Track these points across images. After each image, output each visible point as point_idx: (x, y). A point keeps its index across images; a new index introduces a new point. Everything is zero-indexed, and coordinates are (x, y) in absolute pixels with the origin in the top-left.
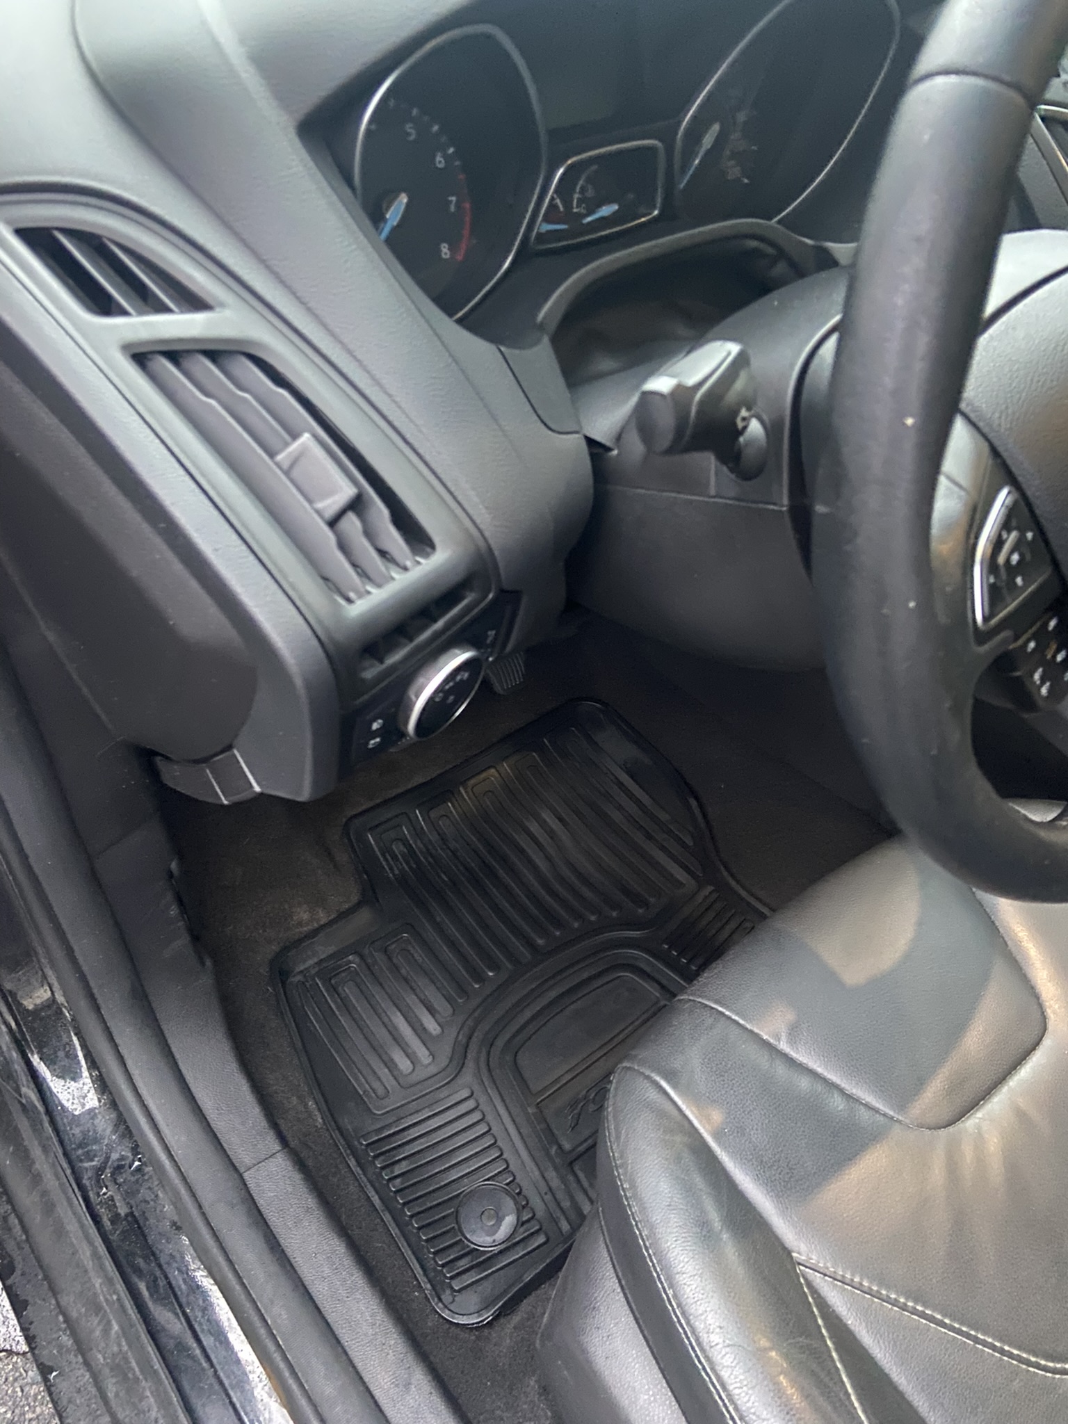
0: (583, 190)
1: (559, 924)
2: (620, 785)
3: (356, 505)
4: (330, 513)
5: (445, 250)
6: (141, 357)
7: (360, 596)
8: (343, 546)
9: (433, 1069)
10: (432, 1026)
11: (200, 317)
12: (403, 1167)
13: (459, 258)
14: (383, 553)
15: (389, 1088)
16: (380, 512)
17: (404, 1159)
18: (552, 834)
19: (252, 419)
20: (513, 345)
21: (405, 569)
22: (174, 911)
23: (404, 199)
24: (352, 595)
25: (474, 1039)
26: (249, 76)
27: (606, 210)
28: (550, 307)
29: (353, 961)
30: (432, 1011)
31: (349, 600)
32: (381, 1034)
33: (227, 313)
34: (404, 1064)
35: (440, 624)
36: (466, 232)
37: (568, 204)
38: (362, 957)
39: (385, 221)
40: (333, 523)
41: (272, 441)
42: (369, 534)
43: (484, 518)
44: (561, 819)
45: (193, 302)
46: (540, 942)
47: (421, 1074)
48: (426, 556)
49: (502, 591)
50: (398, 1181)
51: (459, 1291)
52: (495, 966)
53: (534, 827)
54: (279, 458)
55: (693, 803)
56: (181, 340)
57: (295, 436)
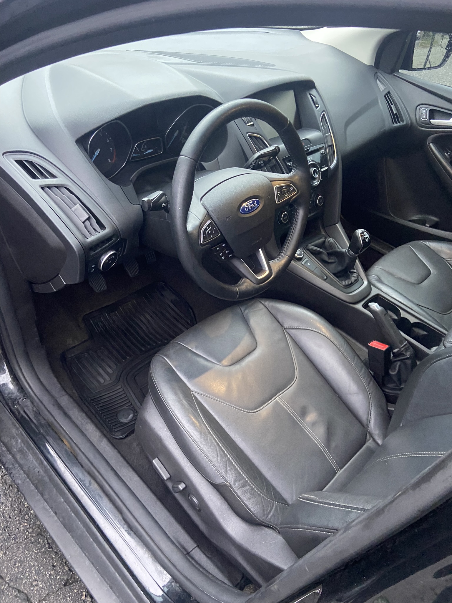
0: (144, 146)
1: (150, 344)
2: (170, 306)
3: (88, 219)
4: (83, 221)
5: (109, 160)
6: (43, 188)
7: (89, 237)
8: (86, 227)
9: (110, 382)
10: (110, 371)
11: (55, 179)
12: (101, 405)
13: (113, 162)
14: (94, 229)
15: (97, 386)
16: (94, 221)
17: (102, 403)
18: (148, 320)
19: (66, 201)
20: (123, 186)
21: (99, 232)
22: (35, 329)
23: (99, 150)
24: (88, 237)
25: (123, 374)
26: (65, 131)
27: (150, 151)
28: (133, 176)
29: (86, 355)
30: (110, 367)
31: (87, 238)
32: (95, 374)
33: (60, 179)
34: (102, 381)
35: (107, 244)
36: (115, 156)
37: (140, 150)
38: (89, 354)
39: (95, 154)
40: (83, 223)
41: (71, 206)
42: (91, 225)
43: (117, 222)
44: (151, 317)
45: (54, 176)
46: (143, 349)
47: (107, 383)
48: (104, 230)
49: (121, 239)
50: (100, 408)
51: (117, 431)
52: (130, 356)
53: (143, 319)
54: (72, 209)
55: (191, 311)
56: (51, 184)
57: (75, 205)
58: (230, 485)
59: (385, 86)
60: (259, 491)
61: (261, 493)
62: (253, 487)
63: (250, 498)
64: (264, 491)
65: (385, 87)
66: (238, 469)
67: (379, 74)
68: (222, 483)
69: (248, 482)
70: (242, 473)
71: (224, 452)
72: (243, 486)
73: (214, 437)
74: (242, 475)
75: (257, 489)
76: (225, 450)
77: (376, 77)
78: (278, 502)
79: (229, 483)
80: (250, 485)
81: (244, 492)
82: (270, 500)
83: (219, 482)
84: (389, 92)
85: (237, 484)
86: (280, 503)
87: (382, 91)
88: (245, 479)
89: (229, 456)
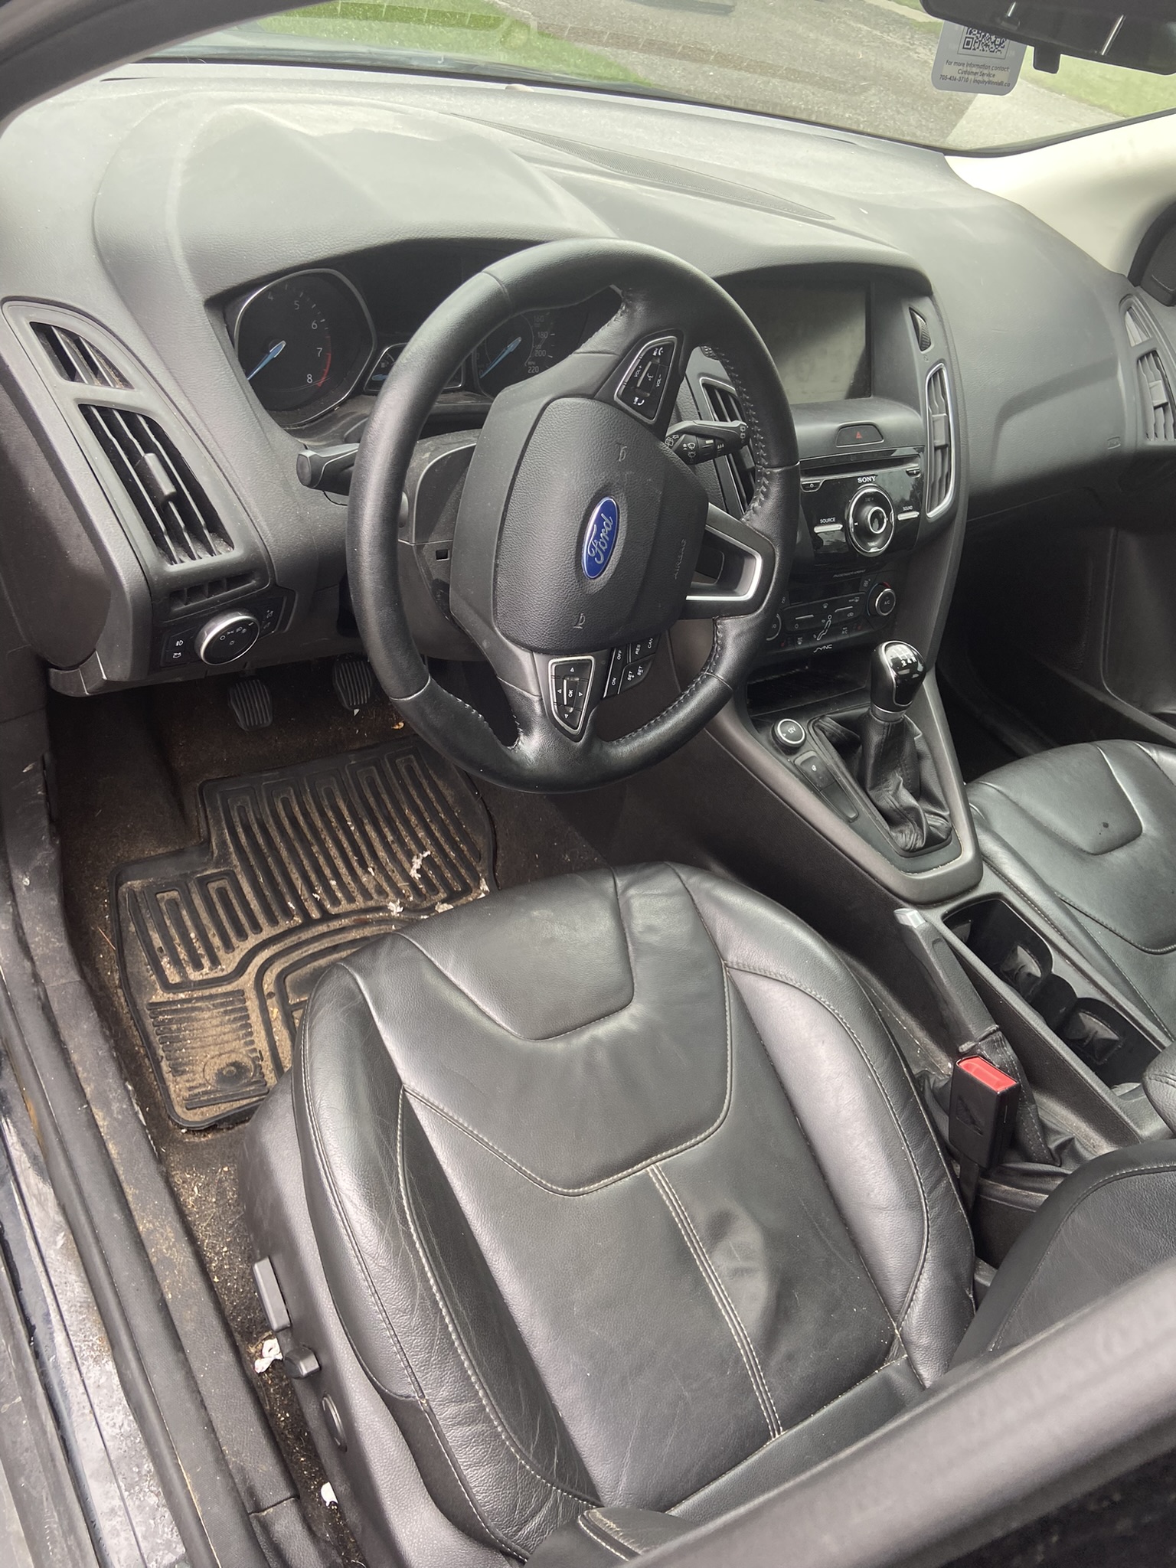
5: (309, 377)
6: (85, 409)
11: (124, 391)
13: (320, 384)
23: (283, 344)
33: (140, 392)
36: (326, 370)
39: (269, 353)
45: (124, 383)
56: (110, 403)
58: (428, 1409)
59: (1147, 335)
60: (514, 1444)
61: (518, 1451)
62: (499, 1429)
63: (479, 1463)
64: (528, 1449)
65: (1146, 338)
66: (466, 1364)
67: (1136, 300)
68: (406, 1397)
69: (487, 1410)
70: (473, 1379)
71: (436, 1303)
72: (470, 1420)
73: (420, 1250)
74: (472, 1385)
75: (509, 1438)
76: (443, 1298)
77: (1125, 304)
78: (562, 1491)
79: (427, 1400)
80: (491, 1421)
81: (466, 1442)
82: (539, 1481)
83: (400, 1392)
84: (1154, 353)
85: (451, 1410)
86: (569, 1493)
87: (1133, 344)
88: (480, 1400)
89: (447, 1320)
